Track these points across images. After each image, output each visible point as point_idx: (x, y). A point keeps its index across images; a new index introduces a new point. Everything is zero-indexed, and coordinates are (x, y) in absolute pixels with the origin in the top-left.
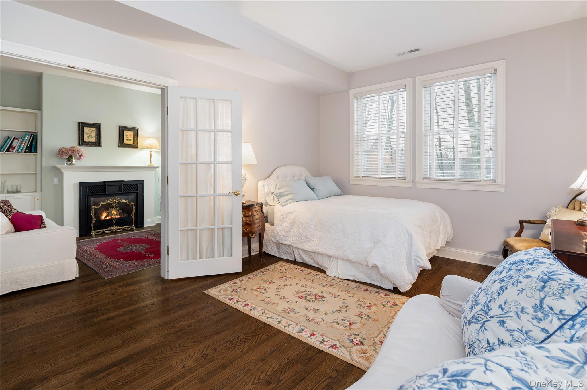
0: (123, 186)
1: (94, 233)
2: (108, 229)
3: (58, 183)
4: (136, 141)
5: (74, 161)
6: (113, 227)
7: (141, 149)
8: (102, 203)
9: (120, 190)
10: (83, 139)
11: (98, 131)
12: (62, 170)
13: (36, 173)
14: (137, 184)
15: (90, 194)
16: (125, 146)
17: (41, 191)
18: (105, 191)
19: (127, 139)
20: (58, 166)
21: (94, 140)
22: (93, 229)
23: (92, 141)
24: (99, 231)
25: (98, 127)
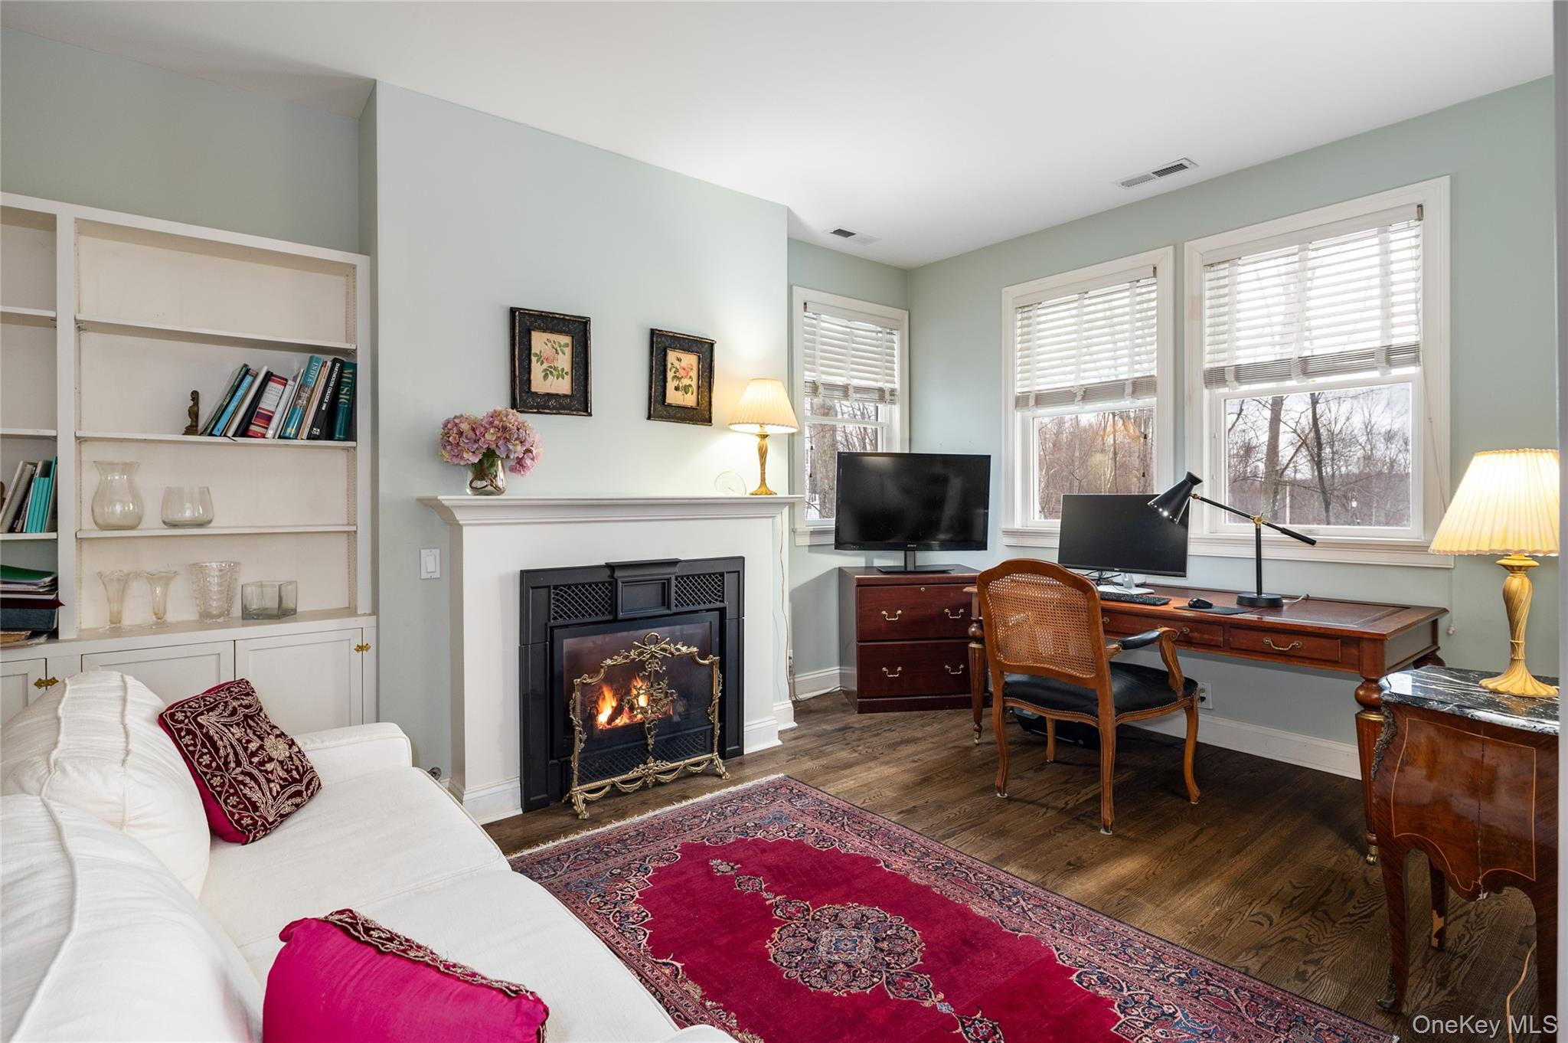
0: (674, 582)
1: (581, 798)
2: (631, 775)
3: (437, 575)
4: (706, 393)
5: (502, 478)
6: (645, 763)
7: (726, 428)
8: (609, 662)
9: (665, 602)
10: (529, 380)
11: (580, 349)
12: (461, 517)
13: (353, 528)
14: (722, 575)
15: (560, 621)
16: (672, 412)
17: (375, 611)
18: (614, 611)
19: (676, 383)
20: (446, 499)
21: (563, 386)
22: (575, 777)
23: (561, 392)
24: (599, 783)
25: (578, 330)
